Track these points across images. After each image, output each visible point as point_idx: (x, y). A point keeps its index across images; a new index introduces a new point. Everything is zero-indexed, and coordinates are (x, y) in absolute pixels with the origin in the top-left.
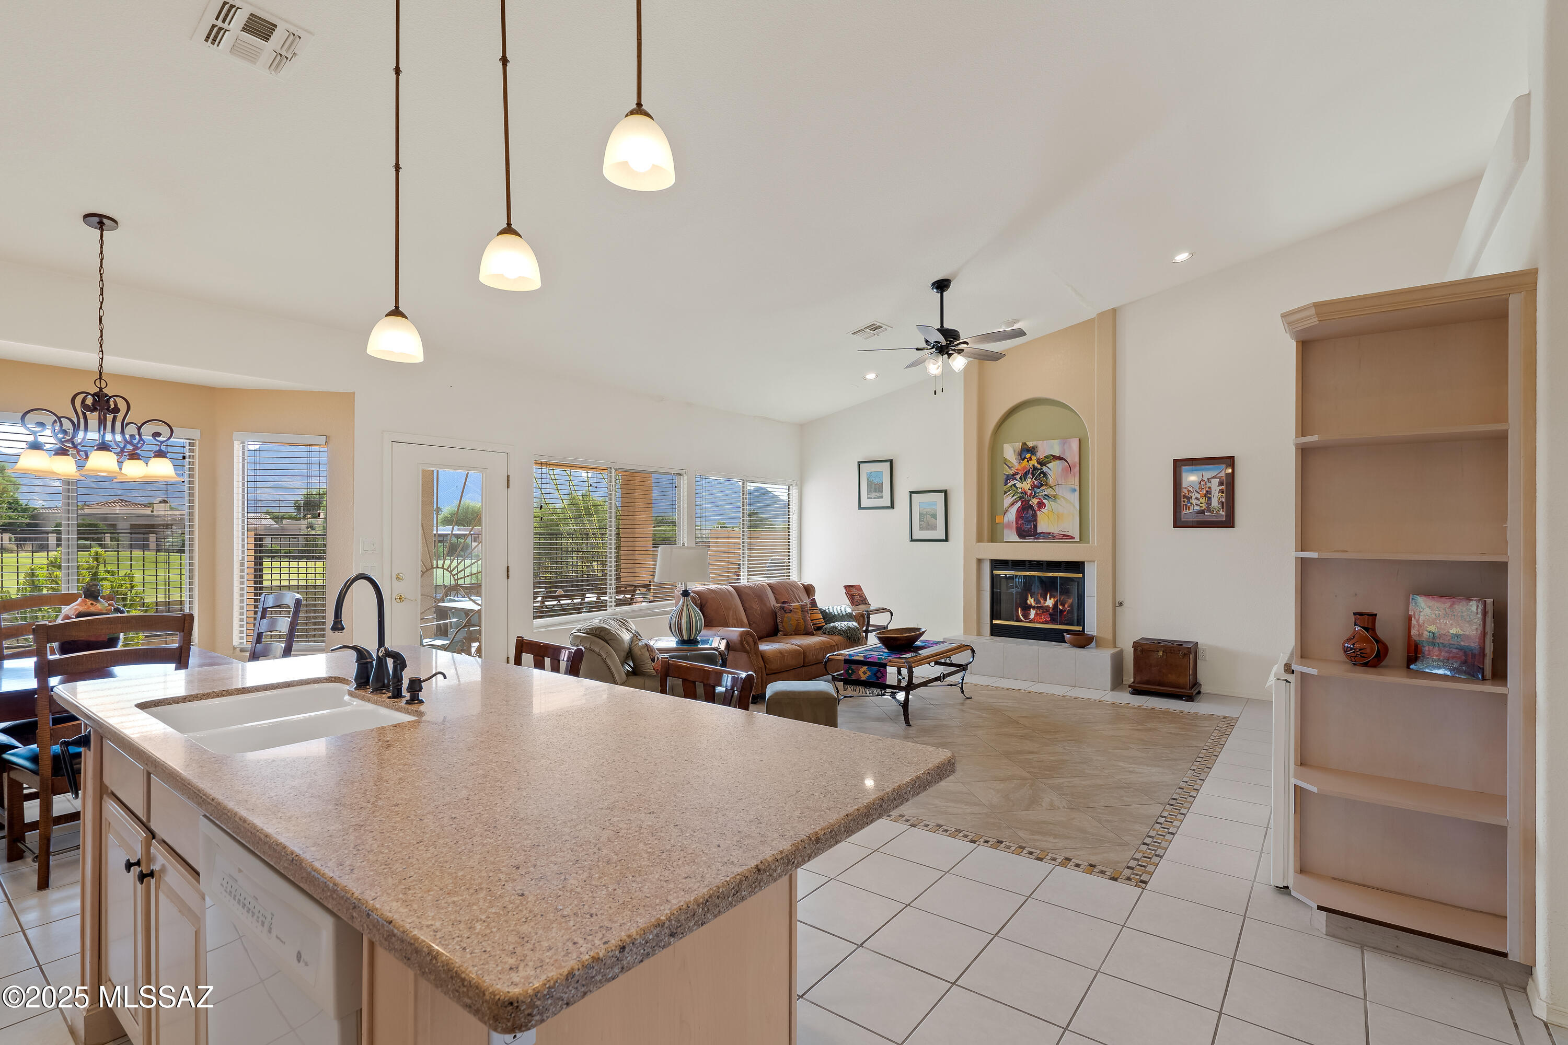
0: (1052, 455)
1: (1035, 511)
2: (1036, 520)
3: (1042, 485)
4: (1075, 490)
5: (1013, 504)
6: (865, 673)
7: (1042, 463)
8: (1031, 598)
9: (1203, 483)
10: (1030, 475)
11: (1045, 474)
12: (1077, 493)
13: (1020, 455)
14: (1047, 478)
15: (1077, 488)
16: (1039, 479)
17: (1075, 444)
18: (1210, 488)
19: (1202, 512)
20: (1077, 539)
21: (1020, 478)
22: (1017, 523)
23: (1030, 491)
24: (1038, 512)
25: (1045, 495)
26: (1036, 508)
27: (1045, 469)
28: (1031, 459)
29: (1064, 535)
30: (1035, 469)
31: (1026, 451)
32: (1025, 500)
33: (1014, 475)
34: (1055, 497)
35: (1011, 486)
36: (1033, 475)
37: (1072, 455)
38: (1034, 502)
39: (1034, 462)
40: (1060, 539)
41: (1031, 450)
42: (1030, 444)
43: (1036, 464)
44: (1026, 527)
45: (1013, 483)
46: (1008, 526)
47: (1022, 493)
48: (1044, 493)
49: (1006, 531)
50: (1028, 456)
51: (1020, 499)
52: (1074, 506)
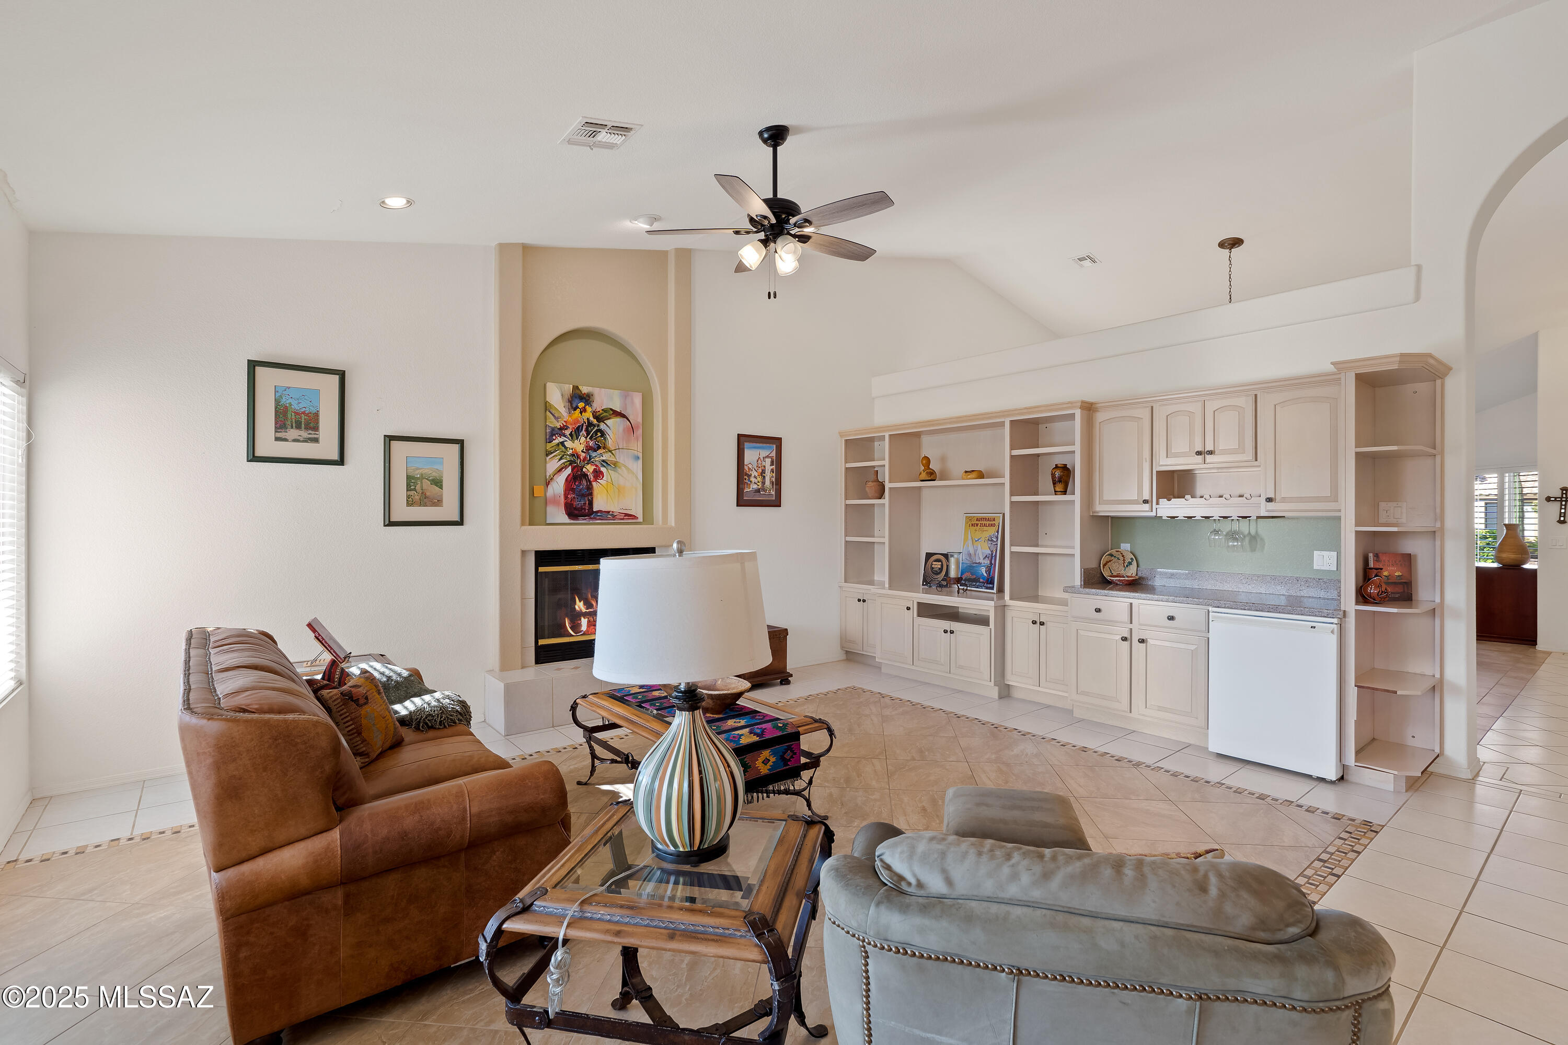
0: (611, 409)
1: (590, 482)
2: (591, 494)
3: (599, 448)
4: (638, 458)
5: (560, 470)
6: (766, 762)
7: (600, 418)
8: (580, 601)
9: (759, 461)
10: (584, 432)
11: (603, 434)
12: (640, 461)
13: (570, 402)
14: (605, 439)
15: (640, 455)
16: (596, 439)
17: (637, 399)
18: (764, 467)
19: (758, 491)
20: (640, 519)
21: (571, 435)
22: (566, 497)
23: (583, 455)
24: (594, 484)
25: (603, 461)
26: (591, 477)
27: (602, 426)
28: (583, 410)
29: (626, 515)
30: (590, 424)
31: (578, 399)
32: (577, 466)
33: (561, 429)
34: (615, 465)
35: (558, 445)
36: (588, 433)
37: (635, 412)
38: (589, 469)
39: (588, 415)
40: (621, 519)
41: (585, 398)
42: (585, 390)
43: (592, 419)
44: (578, 503)
45: (561, 440)
46: (555, 502)
47: (573, 455)
48: (602, 458)
49: (550, 509)
50: (581, 405)
51: (570, 464)
52: (637, 478)
